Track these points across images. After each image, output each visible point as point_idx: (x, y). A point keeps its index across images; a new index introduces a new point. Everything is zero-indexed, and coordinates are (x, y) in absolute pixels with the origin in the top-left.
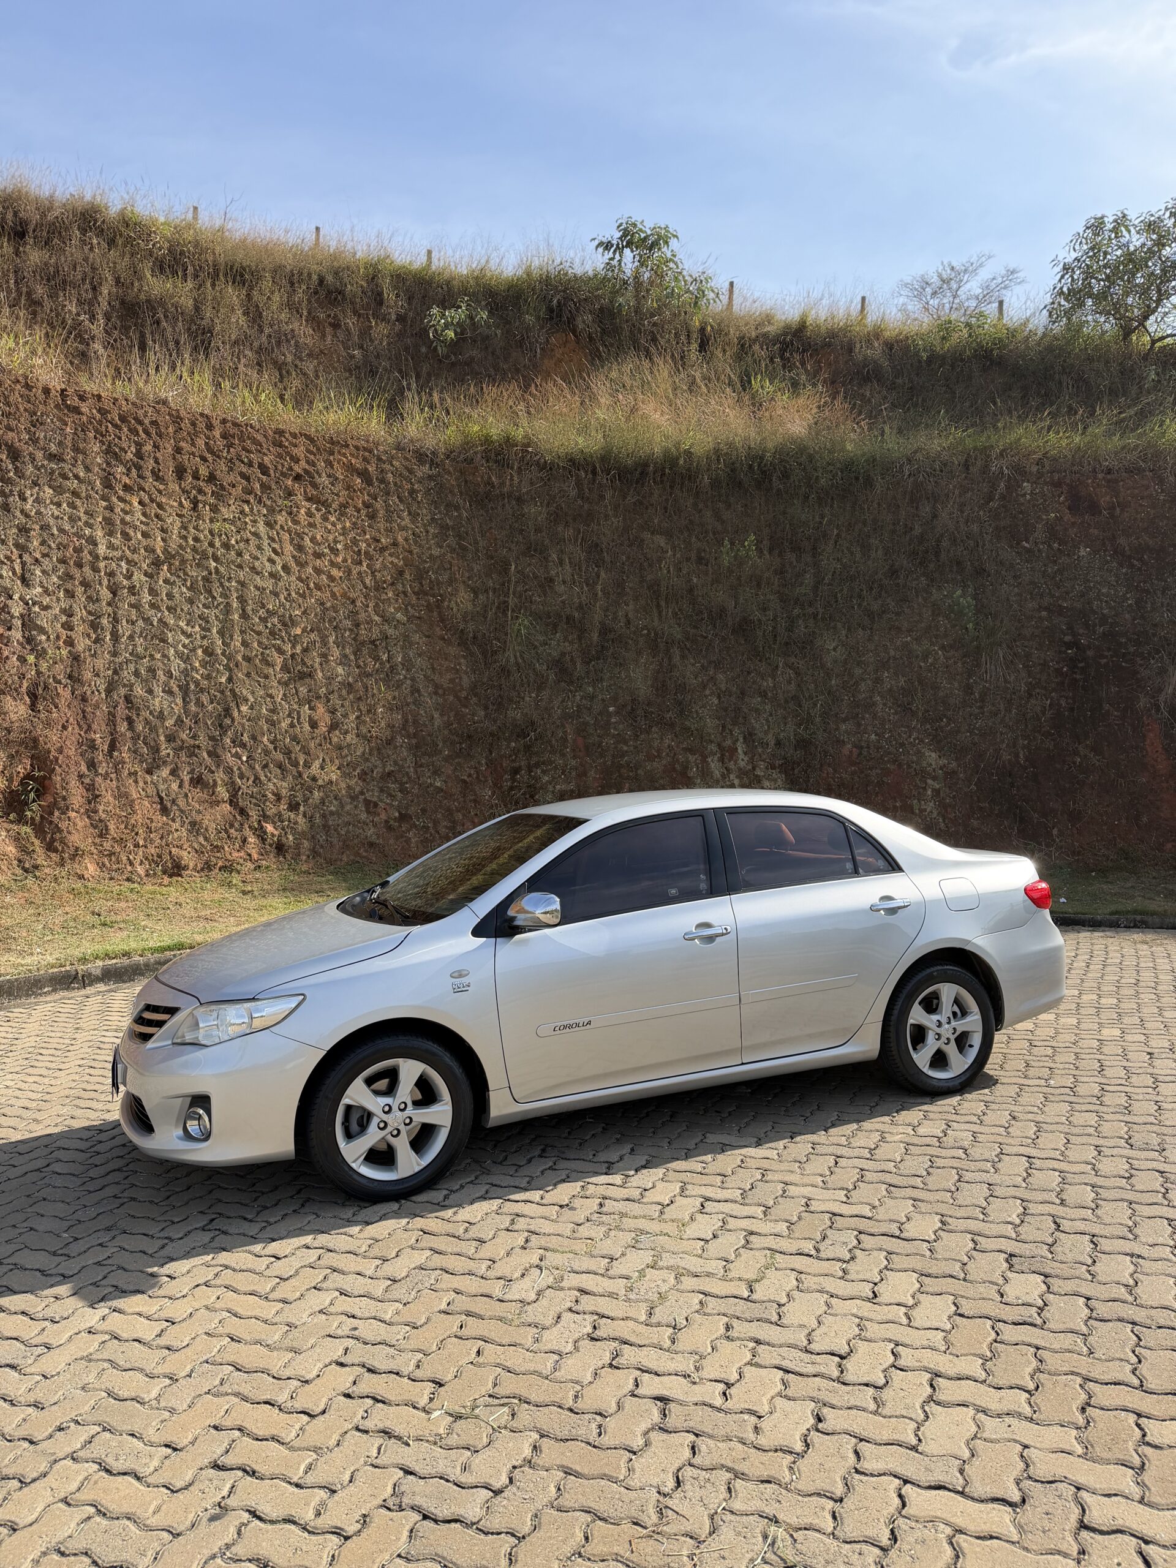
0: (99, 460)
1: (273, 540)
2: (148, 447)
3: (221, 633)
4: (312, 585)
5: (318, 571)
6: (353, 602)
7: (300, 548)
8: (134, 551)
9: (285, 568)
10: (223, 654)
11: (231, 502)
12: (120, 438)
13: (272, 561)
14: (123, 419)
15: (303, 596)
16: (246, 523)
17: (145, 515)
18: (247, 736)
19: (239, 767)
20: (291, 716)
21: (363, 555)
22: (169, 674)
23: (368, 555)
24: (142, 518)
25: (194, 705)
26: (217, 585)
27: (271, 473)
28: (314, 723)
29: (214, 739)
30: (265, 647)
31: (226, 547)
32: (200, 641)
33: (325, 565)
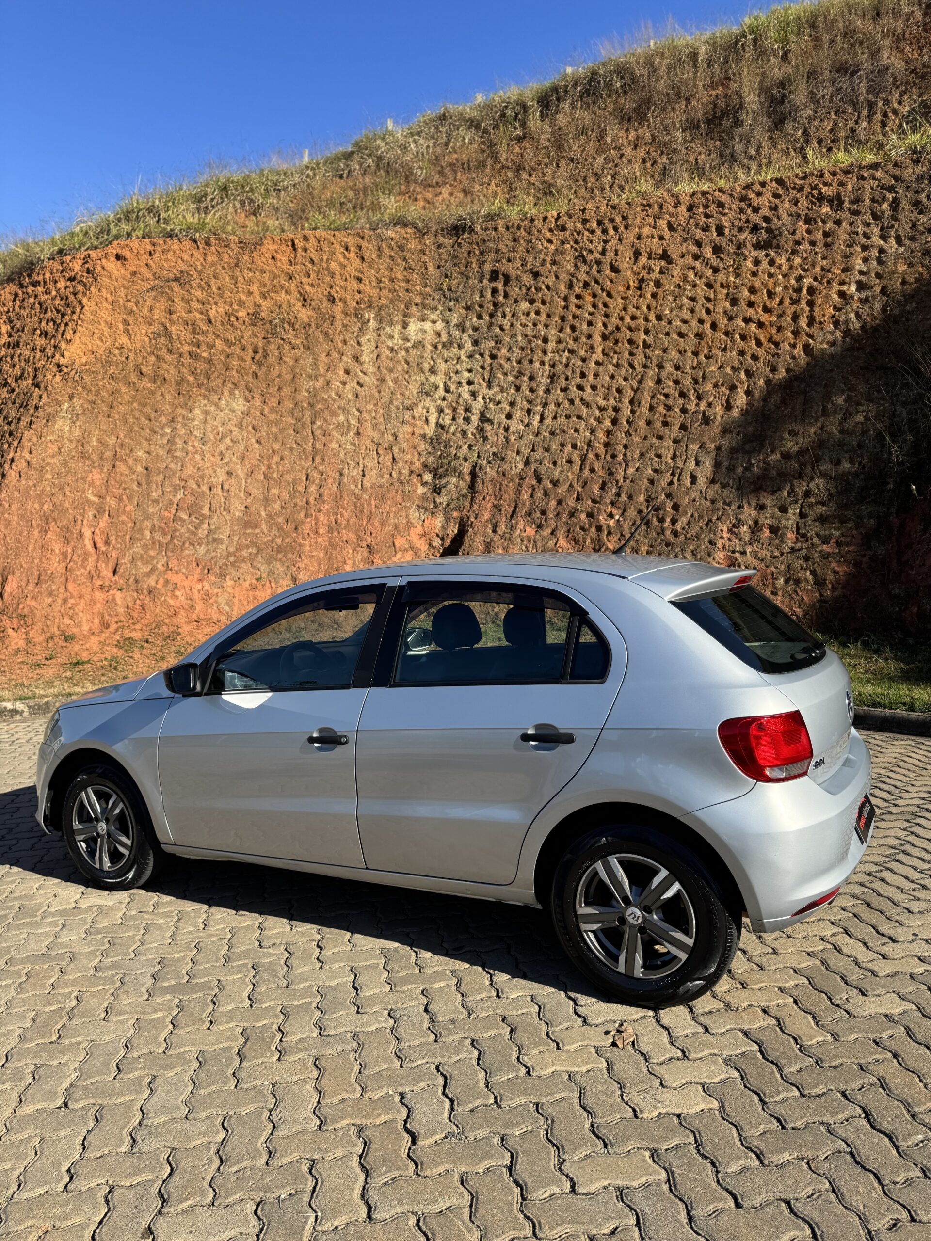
0: (569, 267)
1: (708, 300)
2: (614, 242)
3: (632, 402)
4: (737, 336)
5: (747, 320)
6: (777, 344)
7: (734, 302)
8: (576, 340)
9: (714, 326)
10: (628, 422)
11: (675, 273)
12: (591, 242)
13: (701, 321)
14: (600, 223)
15: (724, 350)
16: (685, 290)
17: (594, 306)
18: (624, 497)
19: (608, 526)
20: (673, 474)
21: (805, 291)
22: (574, 446)
23: (811, 291)
24: (591, 309)
25: (586, 472)
26: (639, 358)
27: (727, 232)
28: (694, 479)
29: (594, 501)
30: (668, 408)
31: (659, 318)
32: (610, 413)
33: (757, 313)
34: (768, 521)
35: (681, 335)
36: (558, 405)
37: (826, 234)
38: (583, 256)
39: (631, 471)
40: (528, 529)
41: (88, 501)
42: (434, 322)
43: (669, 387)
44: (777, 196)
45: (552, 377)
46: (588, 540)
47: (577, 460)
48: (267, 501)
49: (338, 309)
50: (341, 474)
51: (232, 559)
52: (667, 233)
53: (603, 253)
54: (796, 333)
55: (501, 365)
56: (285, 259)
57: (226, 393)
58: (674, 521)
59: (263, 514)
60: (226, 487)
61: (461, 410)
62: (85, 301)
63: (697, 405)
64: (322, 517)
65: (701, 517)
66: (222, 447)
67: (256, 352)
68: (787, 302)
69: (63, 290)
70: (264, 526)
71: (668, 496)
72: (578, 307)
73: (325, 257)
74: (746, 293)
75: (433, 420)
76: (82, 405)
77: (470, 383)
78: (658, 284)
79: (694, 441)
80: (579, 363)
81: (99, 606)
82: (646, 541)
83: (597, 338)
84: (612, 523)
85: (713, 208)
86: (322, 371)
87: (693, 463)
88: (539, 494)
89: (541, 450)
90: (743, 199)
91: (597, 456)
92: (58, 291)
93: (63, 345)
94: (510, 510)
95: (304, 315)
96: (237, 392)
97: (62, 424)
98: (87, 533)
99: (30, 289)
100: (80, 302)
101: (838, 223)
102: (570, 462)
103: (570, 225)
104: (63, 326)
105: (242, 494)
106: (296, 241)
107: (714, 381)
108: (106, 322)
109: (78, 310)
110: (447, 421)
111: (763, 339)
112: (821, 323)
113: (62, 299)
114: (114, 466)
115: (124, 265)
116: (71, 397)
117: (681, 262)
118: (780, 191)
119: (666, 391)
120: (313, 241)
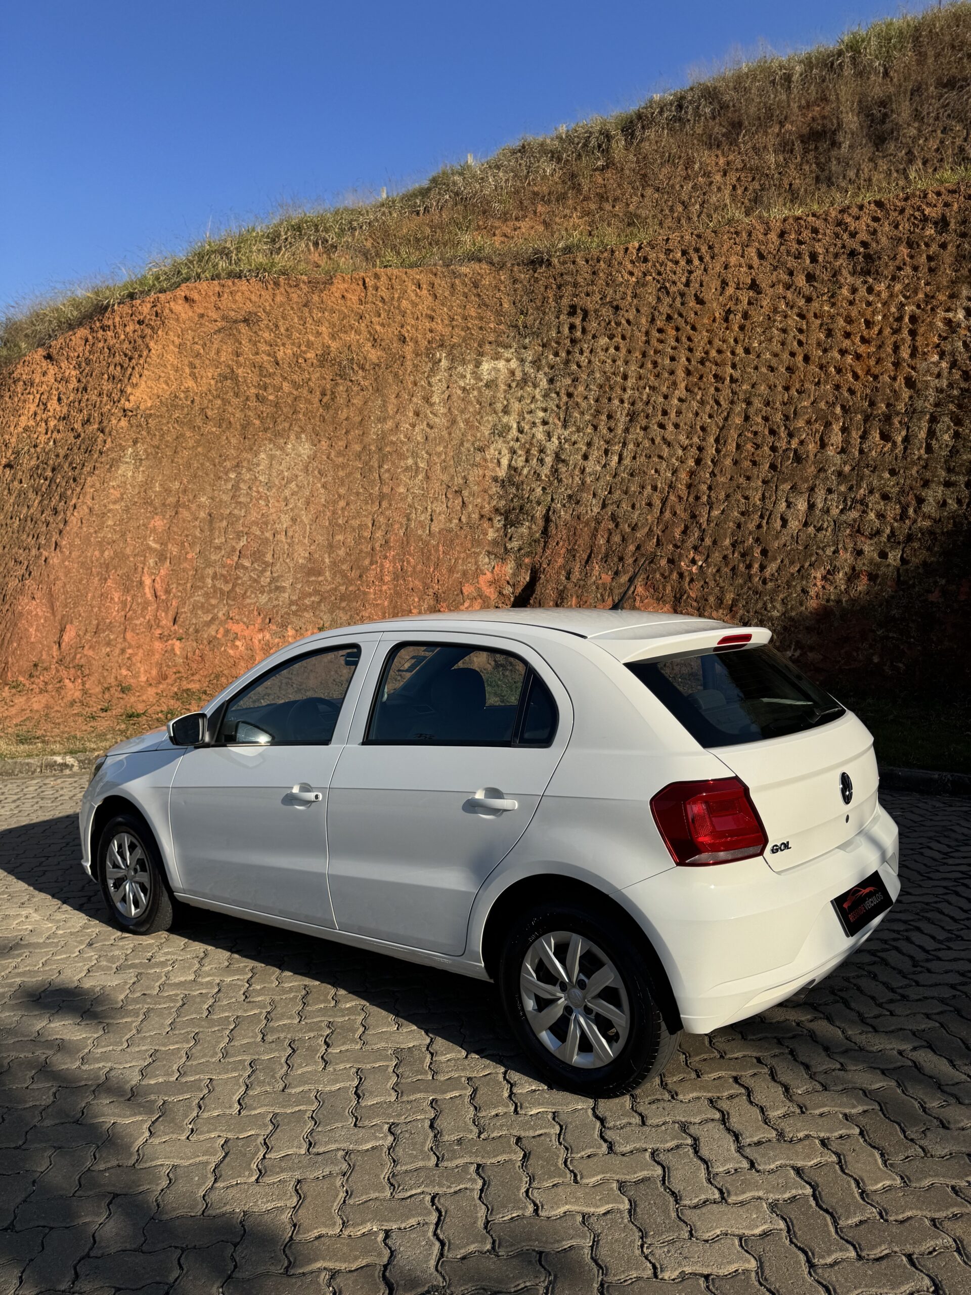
0: (650, 299)
1: (801, 331)
2: (699, 272)
3: (717, 440)
4: (832, 369)
5: (843, 352)
6: (876, 377)
7: (829, 333)
8: (657, 376)
9: (807, 359)
10: (712, 461)
11: (764, 303)
12: (675, 273)
13: (793, 354)
14: (684, 253)
15: (818, 384)
16: (775, 321)
17: (677, 340)
18: (708, 541)
19: (691, 572)
20: (762, 517)
21: (907, 319)
22: (655, 488)
23: (913, 319)
24: (674, 344)
25: (667, 515)
26: (726, 392)
27: (821, 259)
28: (785, 522)
29: (676, 546)
30: (757, 447)
31: (747, 351)
32: (694, 451)
33: (854, 344)
34: (865, 568)
35: (772, 369)
36: (638, 445)
37: (930, 258)
38: (666, 288)
39: (716, 513)
40: (603, 576)
41: (150, 548)
42: (508, 360)
43: (758, 424)
44: (876, 219)
45: (632, 417)
46: (669, 588)
47: (657, 503)
48: (331, 547)
49: (409, 349)
50: (408, 520)
51: (294, 608)
52: (756, 261)
53: (687, 284)
54: (897, 365)
55: (577, 404)
56: (355, 298)
57: (293, 437)
58: (762, 568)
59: (327, 560)
60: (290, 534)
61: (534, 451)
62: (152, 344)
63: (789, 442)
64: (387, 564)
65: (792, 563)
66: (287, 492)
67: (323, 394)
68: (887, 331)
69: (131, 334)
70: (327, 574)
71: (757, 540)
72: (661, 341)
73: (396, 296)
74: (841, 322)
75: (505, 462)
76: (145, 450)
77: (545, 423)
78: (746, 316)
79: (785, 481)
80: (661, 399)
81: (157, 656)
82: (732, 588)
83: (680, 373)
84: (694, 569)
85: (806, 234)
86: (391, 413)
87: (784, 504)
88: (617, 539)
89: (618, 492)
90: (839, 224)
91: (680, 498)
92: (126, 335)
93: (129, 390)
94: (585, 556)
95: (374, 355)
96: (303, 436)
97: (126, 470)
98: (147, 581)
99: (101, 333)
100: (147, 347)
101: (943, 246)
102: (650, 504)
103: (652, 256)
104: (130, 370)
105: (306, 541)
106: (367, 280)
107: (806, 417)
108: (172, 365)
109: (145, 354)
110: (520, 462)
111: (860, 372)
112: (924, 353)
113: (130, 343)
114: (177, 513)
115: (192, 307)
116: (135, 442)
117: (770, 291)
118: (879, 214)
119: (754, 428)
120: (384, 279)
